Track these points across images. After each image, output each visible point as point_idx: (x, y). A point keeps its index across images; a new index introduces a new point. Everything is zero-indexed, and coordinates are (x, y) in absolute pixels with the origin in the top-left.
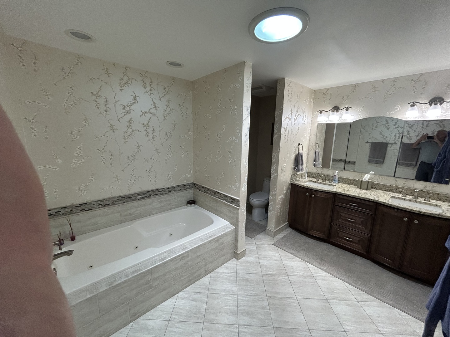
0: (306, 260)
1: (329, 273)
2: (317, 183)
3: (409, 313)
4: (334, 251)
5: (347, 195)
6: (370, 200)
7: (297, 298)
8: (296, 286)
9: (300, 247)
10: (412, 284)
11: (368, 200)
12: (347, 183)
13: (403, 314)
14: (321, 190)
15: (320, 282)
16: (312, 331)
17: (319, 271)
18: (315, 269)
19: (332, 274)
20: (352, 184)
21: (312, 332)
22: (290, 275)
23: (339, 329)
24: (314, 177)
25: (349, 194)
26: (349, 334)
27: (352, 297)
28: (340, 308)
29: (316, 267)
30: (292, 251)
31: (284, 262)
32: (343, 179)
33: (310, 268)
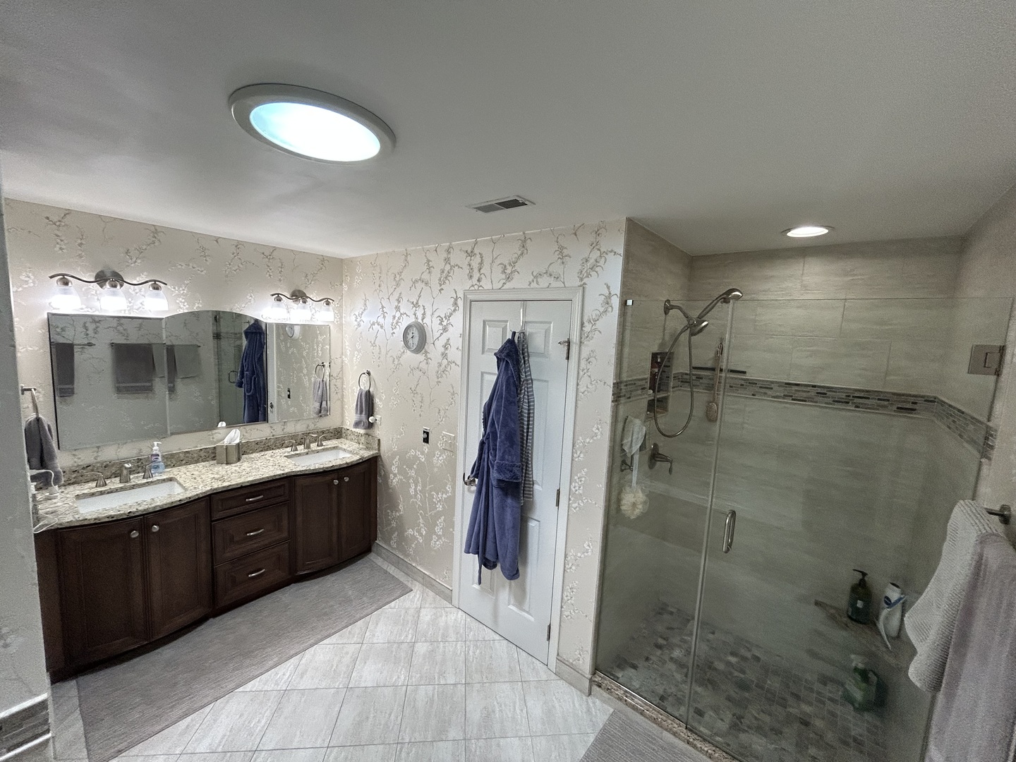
0: (231, 686)
1: (291, 657)
2: (108, 493)
3: (393, 598)
4: (238, 620)
5: (239, 486)
6: (282, 476)
7: (328, 747)
8: (297, 739)
9: (175, 684)
10: (353, 567)
11: (277, 477)
12: (184, 462)
13: (392, 604)
14: (176, 501)
15: (306, 683)
16: (400, 738)
17: (277, 674)
18: (267, 681)
19: (296, 654)
20: (197, 462)
21: (403, 739)
22: (257, 743)
23: (403, 692)
24: (73, 480)
25: (243, 483)
26: (412, 683)
27: (352, 649)
28: (368, 674)
29: (262, 674)
30: (178, 712)
31: (202, 748)
32: (172, 456)
33: (260, 688)
